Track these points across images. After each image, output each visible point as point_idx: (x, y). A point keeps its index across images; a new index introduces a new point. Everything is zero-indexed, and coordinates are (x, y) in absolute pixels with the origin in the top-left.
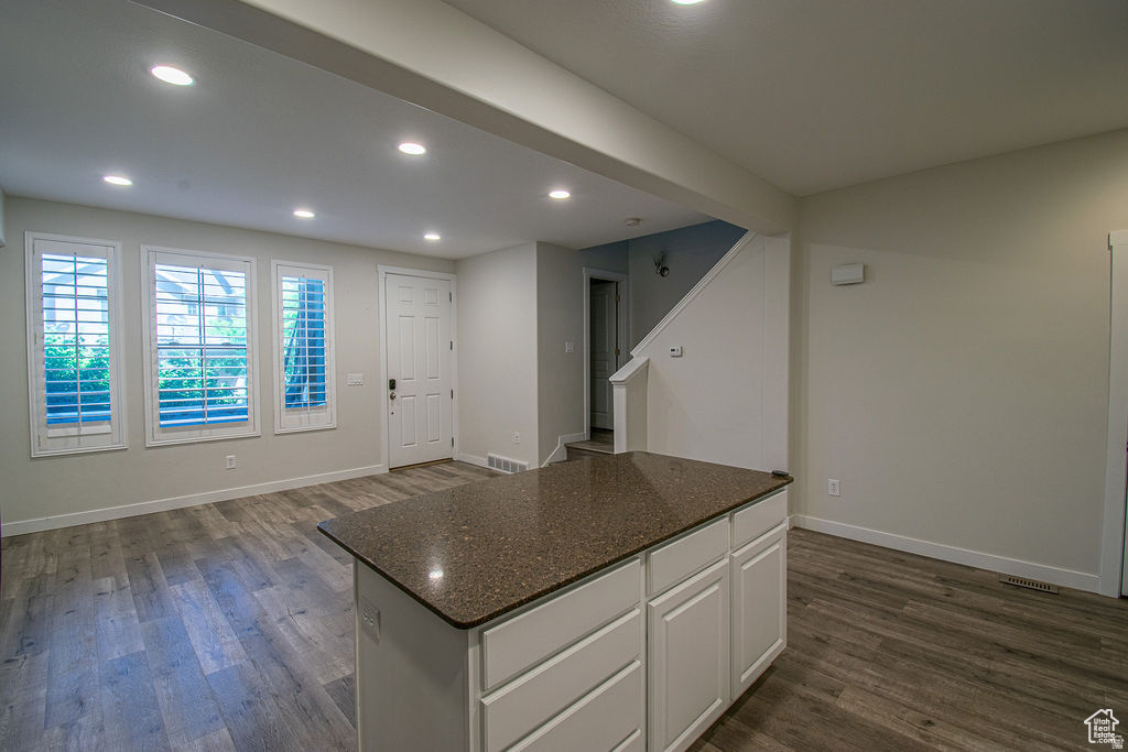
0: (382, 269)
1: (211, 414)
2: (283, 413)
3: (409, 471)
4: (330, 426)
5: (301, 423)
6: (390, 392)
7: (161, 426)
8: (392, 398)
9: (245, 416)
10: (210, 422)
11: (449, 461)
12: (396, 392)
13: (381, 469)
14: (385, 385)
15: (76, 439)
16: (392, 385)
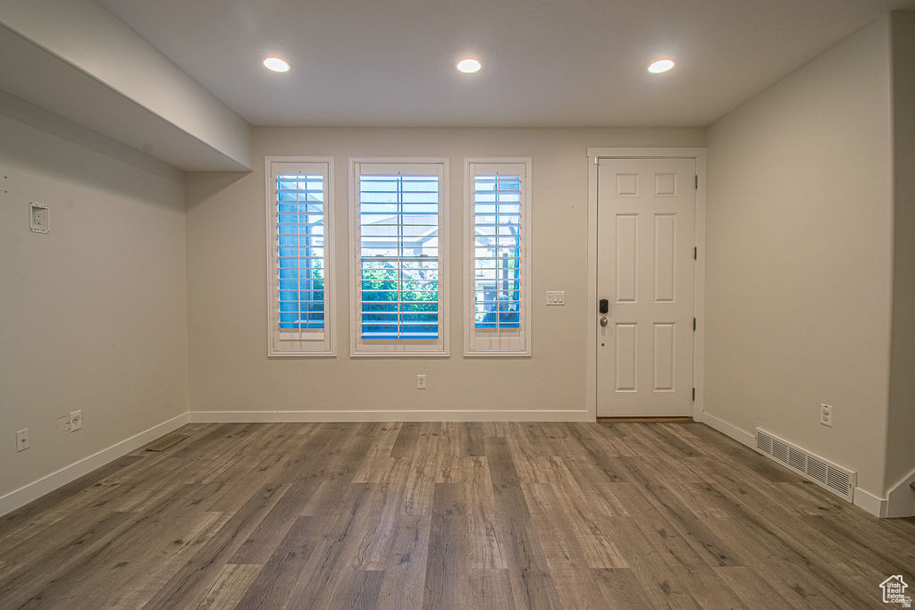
0: (593, 154)
1: (405, 329)
2: (473, 333)
3: (623, 427)
4: (524, 354)
5: (491, 346)
6: (600, 316)
7: (363, 337)
8: (603, 324)
9: (436, 334)
10: (401, 337)
11: (687, 421)
12: (609, 317)
13: (584, 415)
14: (593, 307)
15: (299, 343)
16: (604, 307)
